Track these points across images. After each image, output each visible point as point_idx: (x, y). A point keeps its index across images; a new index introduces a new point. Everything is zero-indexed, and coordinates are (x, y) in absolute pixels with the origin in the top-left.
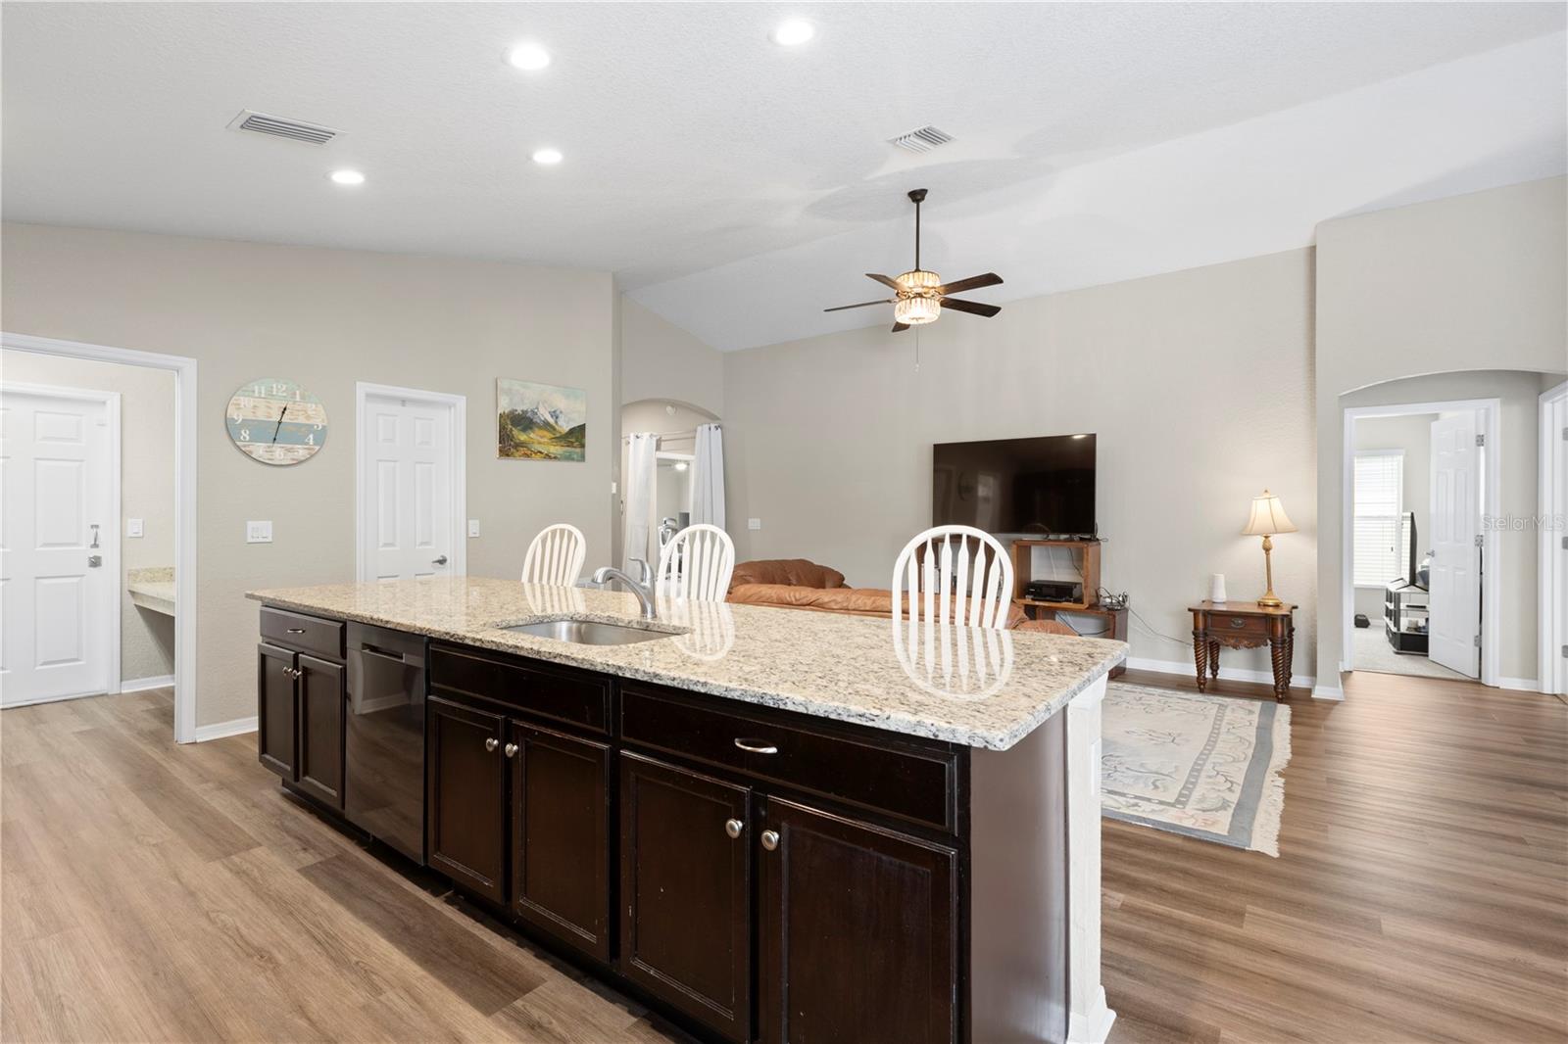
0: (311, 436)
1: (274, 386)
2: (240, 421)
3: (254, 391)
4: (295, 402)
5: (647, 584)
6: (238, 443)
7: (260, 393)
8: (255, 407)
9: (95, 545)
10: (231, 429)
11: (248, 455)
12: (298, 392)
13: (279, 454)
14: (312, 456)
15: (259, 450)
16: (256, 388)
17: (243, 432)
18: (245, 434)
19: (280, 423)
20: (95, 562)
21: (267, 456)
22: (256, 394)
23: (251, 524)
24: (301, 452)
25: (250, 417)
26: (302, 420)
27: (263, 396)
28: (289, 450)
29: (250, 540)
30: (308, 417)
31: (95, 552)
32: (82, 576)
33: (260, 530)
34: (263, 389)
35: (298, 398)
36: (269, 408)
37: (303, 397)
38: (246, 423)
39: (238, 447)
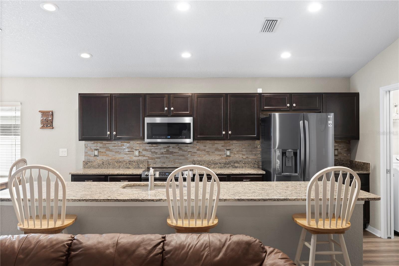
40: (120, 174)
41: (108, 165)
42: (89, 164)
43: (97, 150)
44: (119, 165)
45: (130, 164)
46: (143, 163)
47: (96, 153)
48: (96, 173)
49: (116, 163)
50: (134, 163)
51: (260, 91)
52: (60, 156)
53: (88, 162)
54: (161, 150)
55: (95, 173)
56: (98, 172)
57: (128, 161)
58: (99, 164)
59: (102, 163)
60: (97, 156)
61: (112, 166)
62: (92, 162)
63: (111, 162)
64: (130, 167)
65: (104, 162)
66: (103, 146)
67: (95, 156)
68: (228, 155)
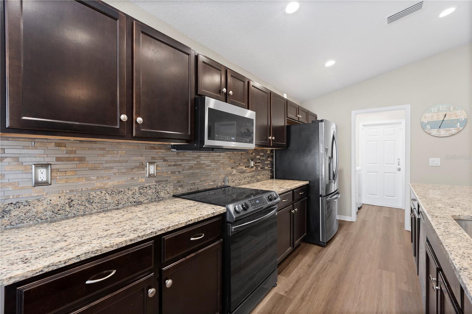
0: (459, 124)
1: (441, 107)
2: (426, 122)
3: (432, 111)
4: (450, 112)
6: (426, 130)
8: (432, 116)
9: (399, 165)
10: (423, 126)
11: (430, 134)
12: (452, 107)
13: (443, 132)
14: (459, 132)
15: (434, 132)
16: (433, 110)
17: (427, 126)
18: (428, 127)
19: (443, 121)
20: (399, 170)
21: (438, 134)
23: (431, 159)
24: (453, 131)
25: (430, 120)
26: (454, 118)
27: (436, 111)
28: (447, 131)
29: (430, 165)
30: (457, 116)
31: (399, 167)
32: (395, 173)
33: (435, 161)
34: (436, 109)
35: (452, 109)
36: (439, 115)
37: (454, 109)
38: (428, 123)
39: (426, 132)
40: (191, 223)
41: (87, 205)
42: (13, 213)
43: (46, 166)
44: (117, 201)
45: (141, 194)
46: (166, 188)
47: (43, 175)
48: (131, 240)
49: (108, 197)
50: (149, 191)
51: (285, 96)
53: (10, 207)
54: (190, 162)
55: (126, 241)
56: (136, 236)
57: (137, 188)
58: (57, 205)
59: (67, 201)
60: (46, 183)
61: (99, 205)
62: (28, 203)
63: (95, 195)
64: (141, 200)
65: (73, 198)
66: (68, 156)
67: (37, 184)
68: (252, 166)
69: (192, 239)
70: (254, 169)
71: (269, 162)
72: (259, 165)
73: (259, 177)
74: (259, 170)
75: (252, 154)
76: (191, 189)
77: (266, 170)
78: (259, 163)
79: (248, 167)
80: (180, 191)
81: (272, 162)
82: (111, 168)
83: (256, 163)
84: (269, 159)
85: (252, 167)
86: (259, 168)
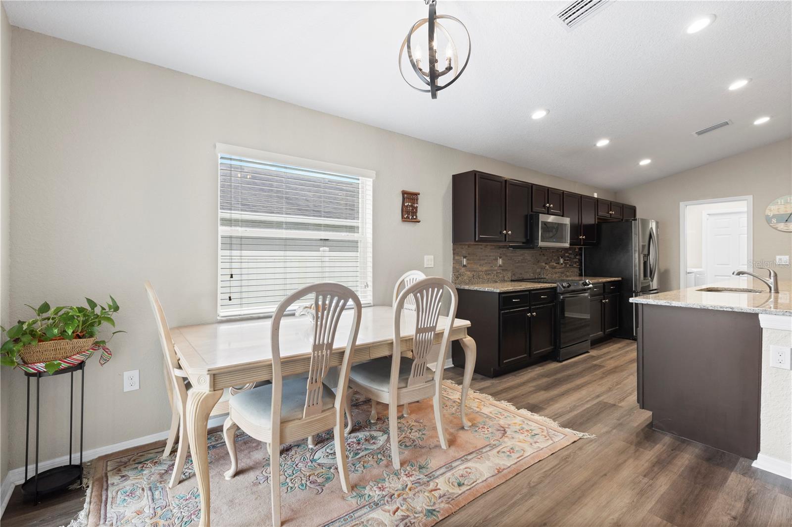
1: (789, 198)
2: (772, 215)
3: (778, 203)
5: (772, 280)
6: (771, 225)
7: (781, 202)
8: (778, 209)
10: (768, 220)
11: (776, 229)
15: (781, 226)
16: (779, 201)
17: (773, 220)
18: (774, 221)
21: (786, 228)
22: (779, 204)
23: (778, 257)
25: (777, 213)
27: (783, 203)
33: (783, 260)
34: (783, 201)
36: (786, 208)
38: (774, 216)
39: (771, 226)
43: (465, 257)
47: (465, 261)
51: (596, 195)
52: (426, 268)
67: (464, 266)
68: (562, 262)
69: (542, 297)
70: (563, 266)
71: (577, 260)
72: (568, 263)
73: (568, 274)
74: (568, 268)
75: (561, 252)
76: (519, 278)
77: (575, 267)
78: (568, 260)
79: (558, 263)
80: (516, 278)
81: (580, 261)
82: (485, 260)
83: (565, 260)
84: (577, 257)
85: (562, 264)
86: (568, 265)
